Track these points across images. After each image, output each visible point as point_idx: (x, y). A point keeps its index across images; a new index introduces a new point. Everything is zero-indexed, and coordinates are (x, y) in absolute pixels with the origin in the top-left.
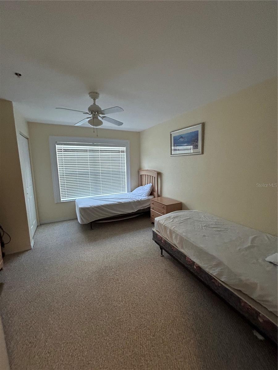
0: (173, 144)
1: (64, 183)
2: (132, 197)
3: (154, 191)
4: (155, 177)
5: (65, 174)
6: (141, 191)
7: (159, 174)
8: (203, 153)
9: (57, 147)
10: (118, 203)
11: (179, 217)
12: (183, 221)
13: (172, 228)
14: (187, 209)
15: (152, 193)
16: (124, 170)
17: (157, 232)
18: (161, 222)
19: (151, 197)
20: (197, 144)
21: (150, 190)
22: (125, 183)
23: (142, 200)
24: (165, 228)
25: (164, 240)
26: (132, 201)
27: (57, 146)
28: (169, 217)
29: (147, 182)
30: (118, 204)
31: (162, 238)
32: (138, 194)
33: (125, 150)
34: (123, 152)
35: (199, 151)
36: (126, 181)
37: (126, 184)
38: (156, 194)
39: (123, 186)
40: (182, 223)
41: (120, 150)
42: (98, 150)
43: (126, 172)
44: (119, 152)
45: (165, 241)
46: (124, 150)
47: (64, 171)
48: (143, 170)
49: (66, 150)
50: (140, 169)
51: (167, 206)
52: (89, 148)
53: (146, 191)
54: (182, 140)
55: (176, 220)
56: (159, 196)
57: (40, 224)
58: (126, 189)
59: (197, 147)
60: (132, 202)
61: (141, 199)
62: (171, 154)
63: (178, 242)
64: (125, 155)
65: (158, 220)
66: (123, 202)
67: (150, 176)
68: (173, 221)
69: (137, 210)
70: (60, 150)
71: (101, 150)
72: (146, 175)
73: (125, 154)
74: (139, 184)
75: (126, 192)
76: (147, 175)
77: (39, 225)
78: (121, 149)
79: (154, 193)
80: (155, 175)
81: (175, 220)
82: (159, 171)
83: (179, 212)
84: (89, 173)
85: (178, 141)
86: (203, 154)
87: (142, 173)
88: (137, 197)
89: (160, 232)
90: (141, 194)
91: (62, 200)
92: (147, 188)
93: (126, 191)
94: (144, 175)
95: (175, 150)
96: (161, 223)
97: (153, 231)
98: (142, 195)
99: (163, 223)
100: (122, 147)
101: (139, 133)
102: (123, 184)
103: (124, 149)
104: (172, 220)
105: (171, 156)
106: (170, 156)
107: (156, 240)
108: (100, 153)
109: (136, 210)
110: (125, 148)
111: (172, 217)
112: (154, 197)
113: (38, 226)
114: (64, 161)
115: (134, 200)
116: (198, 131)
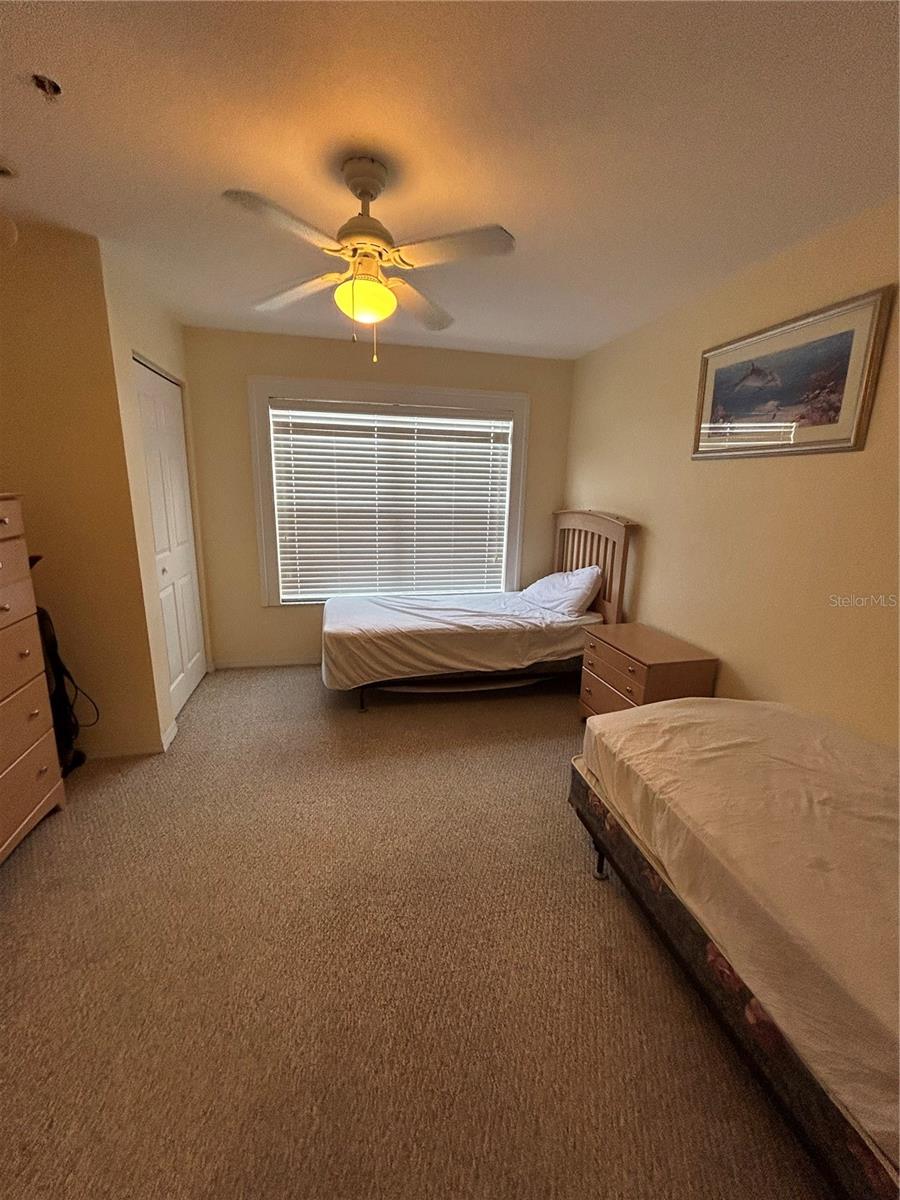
0: (707, 413)
1: (294, 541)
2: (517, 613)
3: (604, 598)
4: (614, 543)
5: (298, 510)
6: (556, 594)
7: (634, 531)
8: (860, 444)
9: (274, 416)
10: (460, 630)
11: (699, 730)
12: (714, 754)
13: (656, 785)
14: (739, 692)
15: (596, 602)
16: (501, 507)
17: (588, 779)
18: (609, 741)
19: (593, 619)
20: (833, 397)
21: (589, 593)
22: (501, 556)
23: (554, 625)
24: (626, 774)
25: (613, 822)
26: (516, 627)
27: (272, 412)
28: (651, 725)
29: (584, 559)
30: (460, 634)
31: (608, 812)
32: (544, 601)
33: (510, 431)
34: (500, 438)
35: (844, 437)
36: (504, 549)
37: (504, 559)
38: (611, 609)
39: (491, 567)
40: (707, 761)
41: (492, 430)
42: (412, 431)
43: (506, 515)
44: (484, 437)
45: (618, 830)
46: (505, 431)
47: (295, 501)
48: (573, 513)
49: (300, 428)
50: (561, 509)
51: (649, 667)
52: (379, 421)
53: (574, 592)
54: (753, 383)
55: (682, 743)
56: (622, 619)
57: (218, 669)
58: (503, 580)
59: (832, 413)
60: (517, 630)
61: (552, 622)
62: (696, 450)
63: (674, 857)
64: (509, 452)
65: (597, 732)
66: (478, 628)
67: (596, 537)
68: (662, 749)
69: (530, 663)
70: (284, 428)
71: (420, 431)
72: (580, 531)
73: (510, 446)
74: (553, 563)
75: (502, 590)
76: (586, 532)
77: (211, 670)
78: (495, 427)
79: (606, 603)
80: (618, 536)
81: (675, 742)
82: (636, 519)
83: (700, 703)
84: (374, 511)
85: (738, 388)
86: (861, 448)
87: (570, 523)
88: (537, 615)
89: (601, 781)
90: (552, 604)
91: (282, 597)
92: (579, 581)
93: (502, 585)
94: (574, 530)
95: (714, 435)
96: (610, 746)
97: (574, 772)
98: (558, 606)
99: (620, 752)
100: (498, 419)
101: (574, 361)
102: (494, 559)
103: (507, 427)
104: (660, 743)
105: (693, 459)
106: (690, 459)
107: (580, 807)
108: (416, 442)
109: (527, 663)
110: (511, 424)
111: (667, 726)
112: (605, 622)
113: (207, 673)
114: (296, 466)
115: (524, 624)
116: (850, 335)
